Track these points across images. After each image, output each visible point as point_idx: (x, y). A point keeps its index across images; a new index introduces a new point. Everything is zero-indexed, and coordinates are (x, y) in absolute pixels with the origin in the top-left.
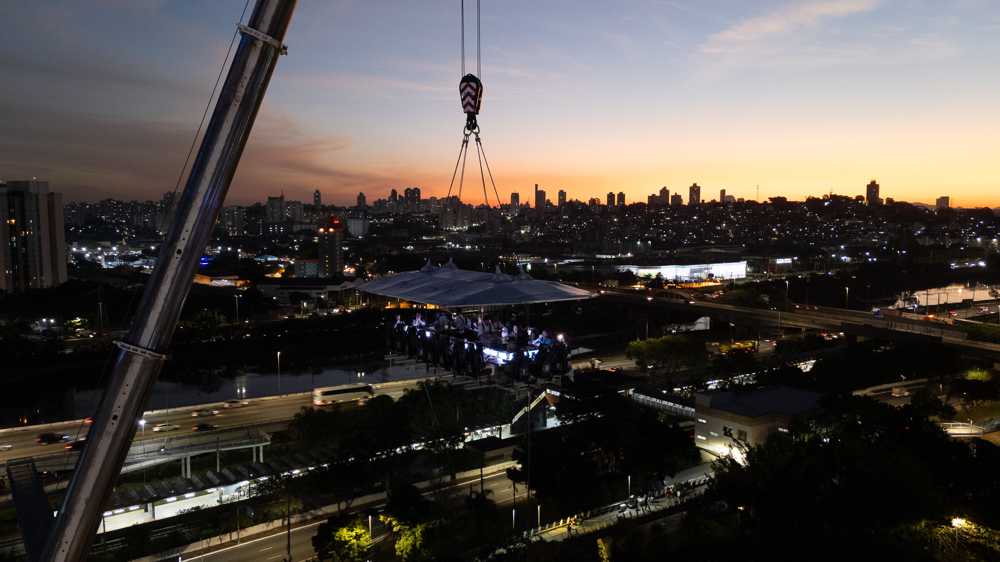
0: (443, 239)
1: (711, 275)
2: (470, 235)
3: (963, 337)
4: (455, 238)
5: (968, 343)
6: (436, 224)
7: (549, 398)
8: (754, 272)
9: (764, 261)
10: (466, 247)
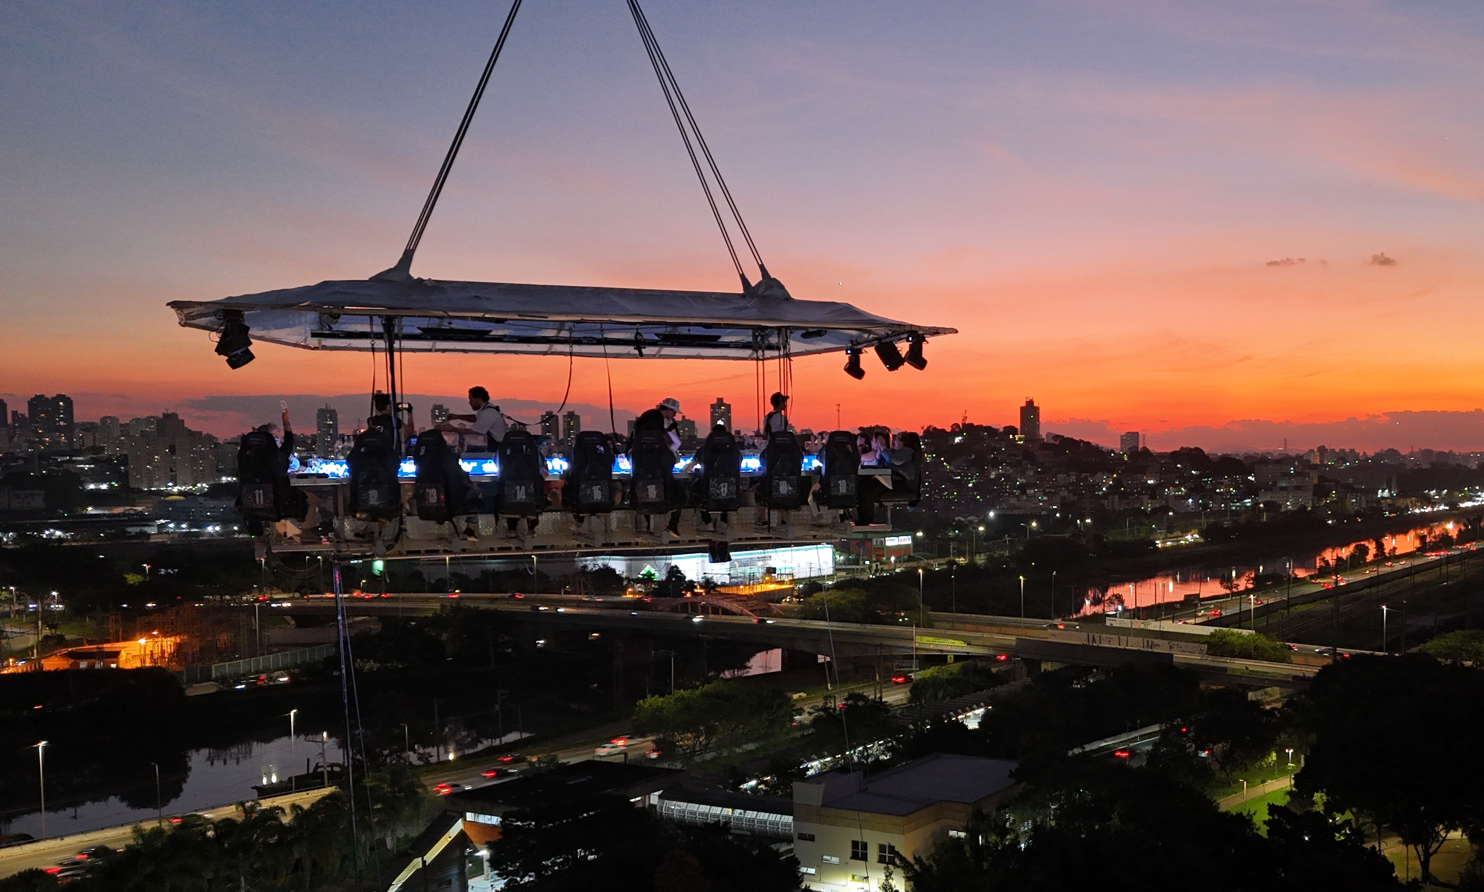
0: (141, 514)
1: (771, 571)
2: (216, 503)
3: (1201, 652)
4: (176, 512)
5: (1210, 661)
6: (123, 478)
7: (471, 834)
8: (848, 562)
9: (865, 541)
10: (210, 529)
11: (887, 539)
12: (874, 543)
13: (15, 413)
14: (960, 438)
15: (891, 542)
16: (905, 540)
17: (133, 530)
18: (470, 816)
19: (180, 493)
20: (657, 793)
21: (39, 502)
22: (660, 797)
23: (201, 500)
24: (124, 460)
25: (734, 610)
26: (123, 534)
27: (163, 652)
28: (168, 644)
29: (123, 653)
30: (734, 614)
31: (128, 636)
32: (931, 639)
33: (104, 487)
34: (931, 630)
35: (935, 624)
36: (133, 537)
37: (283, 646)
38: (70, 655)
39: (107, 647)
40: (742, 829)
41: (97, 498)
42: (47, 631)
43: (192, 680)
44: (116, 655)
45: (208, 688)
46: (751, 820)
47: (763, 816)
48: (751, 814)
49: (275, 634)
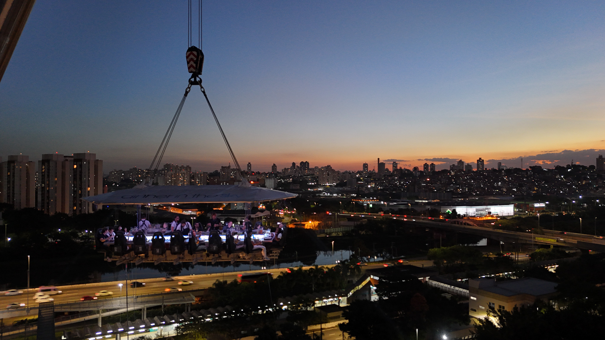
0: (320, 190)
1: (490, 213)
2: (337, 188)
4: (327, 190)
6: (317, 181)
7: (372, 282)
8: (518, 211)
9: (526, 205)
10: (334, 195)
11: (535, 204)
12: (530, 205)
13: (297, 166)
14: (570, 170)
15: (537, 205)
16: (543, 205)
17: (317, 195)
18: (372, 277)
19: (329, 186)
20: (429, 277)
21: (298, 187)
22: (429, 279)
23: (333, 187)
24: (318, 177)
25: (471, 224)
26: (315, 196)
27: (315, 225)
28: (317, 223)
29: (306, 225)
30: (471, 225)
31: (307, 221)
32: (542, 238)
33: (313, 184)
34: (543, 236)
35: (546, 234)
36: (317, 196)
37: (343, 226)
38: (295, 224)
39: (303, 223)
40: (454, 293)
41: (311, 187)
42: (292, 219)
43: (321, 233)
44: (304, 225)
45: (323, 235)
46: (457, 290)
47: (461, 289)
48: (457, 288)
49: (342, 223)
